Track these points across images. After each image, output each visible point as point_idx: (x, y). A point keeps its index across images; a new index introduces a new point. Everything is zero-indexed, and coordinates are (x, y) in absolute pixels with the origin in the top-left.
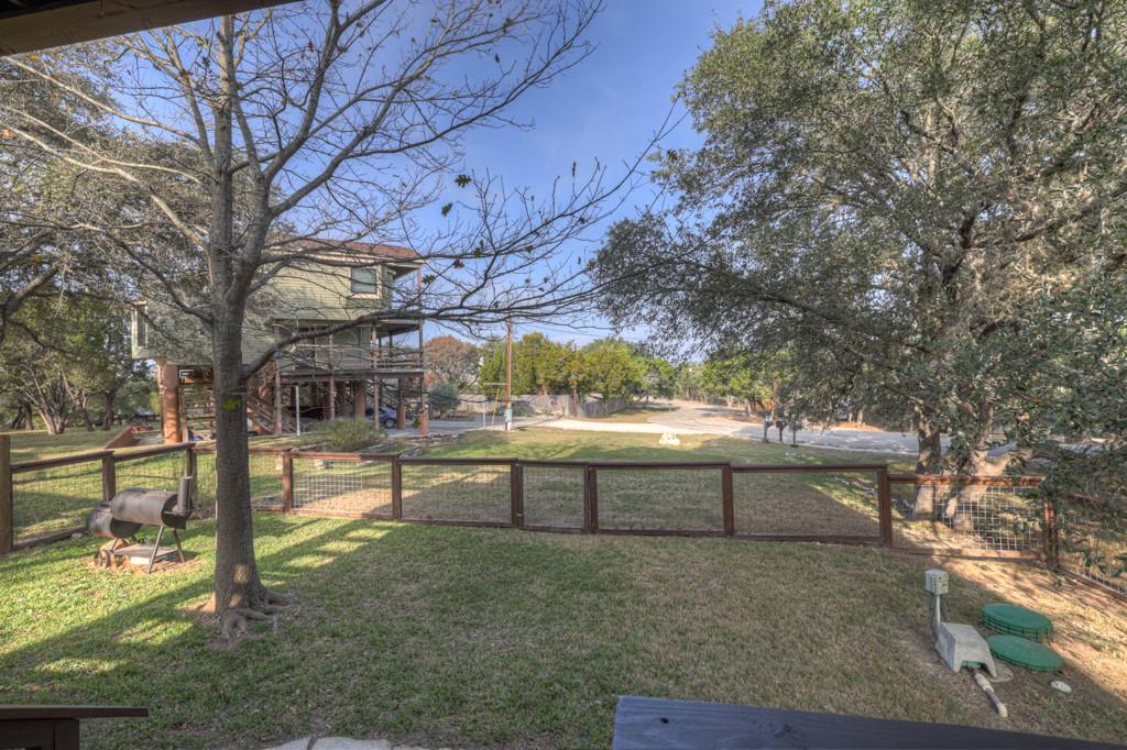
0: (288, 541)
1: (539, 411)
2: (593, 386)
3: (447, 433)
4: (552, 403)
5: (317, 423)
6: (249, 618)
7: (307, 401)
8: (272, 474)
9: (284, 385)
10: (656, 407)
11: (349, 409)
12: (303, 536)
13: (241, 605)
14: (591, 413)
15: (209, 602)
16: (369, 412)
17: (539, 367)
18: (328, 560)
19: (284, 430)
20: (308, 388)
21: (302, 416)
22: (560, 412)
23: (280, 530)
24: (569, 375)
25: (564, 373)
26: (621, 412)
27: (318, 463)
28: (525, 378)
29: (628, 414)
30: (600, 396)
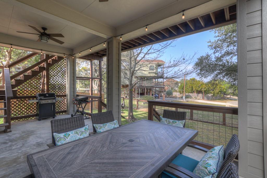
0: (137, 113)
1: (194, 98)
2: (210, 92)
3: (169, 100)
4: (197, 96)
5: (142, 96)
6: (132, 120)
7: (141, 92)
8: (135, 104)
9: (137, 89)
10: (233, 99)
11: (149, 94)
12: (139, 113)
13: (131, 118)
14: (208, 99)
15: (127, 118)
16: (153, 95)
17: (194, 86)
18: (143, 116)
19: (137, 97)
20: (141, 89)
21: (140, 95)
22: (199, 98)
23: (136, 112)
24: (202, 89)
25: (201, 88)
26: (219, 99)
27: (142, 103)
28: (190, 89)
29: (222, 100)
30: (212, 94)
